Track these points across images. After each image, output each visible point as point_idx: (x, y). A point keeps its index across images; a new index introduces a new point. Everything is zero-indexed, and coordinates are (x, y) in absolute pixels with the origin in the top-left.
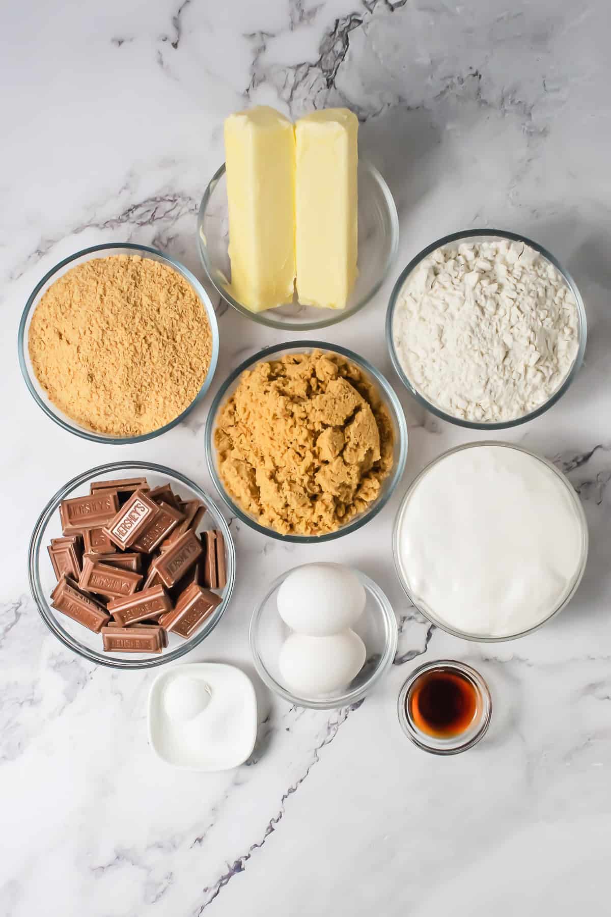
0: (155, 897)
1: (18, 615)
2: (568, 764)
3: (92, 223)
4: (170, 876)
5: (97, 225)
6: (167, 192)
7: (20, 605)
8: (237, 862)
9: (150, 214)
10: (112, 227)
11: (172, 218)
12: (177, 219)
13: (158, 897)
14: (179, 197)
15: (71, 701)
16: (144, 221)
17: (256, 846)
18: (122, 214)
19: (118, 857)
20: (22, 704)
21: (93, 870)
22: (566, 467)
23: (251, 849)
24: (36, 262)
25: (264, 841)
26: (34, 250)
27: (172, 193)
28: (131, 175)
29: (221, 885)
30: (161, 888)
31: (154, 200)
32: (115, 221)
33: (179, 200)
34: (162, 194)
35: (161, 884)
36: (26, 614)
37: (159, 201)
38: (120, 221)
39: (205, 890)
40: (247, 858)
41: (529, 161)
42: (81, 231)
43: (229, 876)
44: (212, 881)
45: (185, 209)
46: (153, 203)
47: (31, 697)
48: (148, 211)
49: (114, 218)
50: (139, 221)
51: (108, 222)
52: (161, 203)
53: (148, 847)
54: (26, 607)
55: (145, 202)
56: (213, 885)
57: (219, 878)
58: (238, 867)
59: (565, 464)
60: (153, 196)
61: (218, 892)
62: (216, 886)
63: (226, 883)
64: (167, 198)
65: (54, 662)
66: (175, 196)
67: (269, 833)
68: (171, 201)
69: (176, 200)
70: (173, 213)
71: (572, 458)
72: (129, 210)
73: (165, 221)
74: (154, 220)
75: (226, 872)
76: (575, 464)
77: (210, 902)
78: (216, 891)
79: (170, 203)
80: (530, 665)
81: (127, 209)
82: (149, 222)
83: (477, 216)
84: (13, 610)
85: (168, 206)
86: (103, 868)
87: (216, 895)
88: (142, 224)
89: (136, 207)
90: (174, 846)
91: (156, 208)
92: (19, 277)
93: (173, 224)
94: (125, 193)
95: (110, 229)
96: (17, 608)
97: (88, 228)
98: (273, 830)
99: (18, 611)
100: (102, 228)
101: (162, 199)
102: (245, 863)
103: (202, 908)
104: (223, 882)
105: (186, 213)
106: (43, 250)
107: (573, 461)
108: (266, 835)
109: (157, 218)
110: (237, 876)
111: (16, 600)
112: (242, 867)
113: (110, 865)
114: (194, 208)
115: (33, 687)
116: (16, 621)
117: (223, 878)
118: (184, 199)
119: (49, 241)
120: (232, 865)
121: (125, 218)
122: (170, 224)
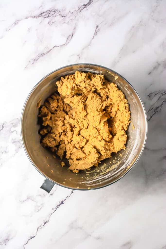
0: (38, 210)
1: (3, 127)
2: (158, 179)
3: (31, 16)
4: (43, 204)
5: (32, 17)
6: (53, 9)
7: (4, 124)
8: (62, 201)
9: (48, 15)
10: (37, 18)
11: (54, 16)
12: (55, 17)
13: (39, 210)
14: (56, 10)
15: (17, 153)
16: (46, 17)
17: (68, 197)
18: (39, 14)
19: (28, 198)
20: (2, 153)
21: (20, 202)
22: (162, 94)
23: (66, 198)
24: (14, 26)
25: (70, 196)
26: (14, 23)
27: (54, 9)
28: (43, 3)
29: (57, 208)
30: (40, 208)
31: (49, 11)
32: (38, 16)
33: (56, 11)
34: (52, 9)
35: (40, 207)
36: (5, 127)
37: (50, 11)
38: (39, 16)
39: (52, 209)
40: (65, 200)
41: (157, 7)
42: (27, 18)
43: (60, 205)
44: (55, 206)
45: (58, 14)
46: (48, 12)
47: (5, 151)
48: (47, 14)
49: (37, 15)
50: (44, 17)
51: (35, 16)
52: (51, 12)
53: (37, 196)
54: (6, 125)
55: (47, 11)
56: (55, 208)
57: (57, 206)
58: (62, 203)
59: (162, 93)
60: (49, 10)
61: (56, 210)
62: (56, 208)
63: (59, 207)
64: (53, 11)
65: (13, 141)
66: (55, 10)
67: (72, 193)
68: (54, 11)
69: (55, 11)
70: (54, 15)
71: (164, 92)
72: (42, 13)
73: (52, 17)
74: (49, 17)
75: (59, 204)
76: (164, 94)
77: (54, 212)
78: (55, 209)
79: (53, 12)
80: (148, 150)
81: (41, 13)
82: (47, 17)
83: (141, 22)
84: (2, 126)
85: (53, 13)
86: (23, 201)
87: (55, 211)
88: (45, 17)
89: (44, 12)
90: (44, 196)
91: (50, 13)
92: (9, 30)
93: (54, 18)
94: (41, 8)
95: (36, 18)
96: (3, 125)
97: (30, 18)
98: (73, 192)
99: (3, 126)
100: (34, 18)
101: (51, 11)
102: (64, 202)
103: (51, 214)
104: (58, 207)
105: (58, 15)
106: (16, 23)
107: (164, 93)
108: (71, 194)
109: (50, 16)
110: (62, 205)
111: (3, 123)
112: (63, 203)
113: (25, 200)
114: (60, 14)
115: (6, 148)
116: (2, 129)
117: (58, 206)
118: (58, 11)
119: (18, 21)
120: (61, 202)
121: (40, 15)
122: (53, 18)
